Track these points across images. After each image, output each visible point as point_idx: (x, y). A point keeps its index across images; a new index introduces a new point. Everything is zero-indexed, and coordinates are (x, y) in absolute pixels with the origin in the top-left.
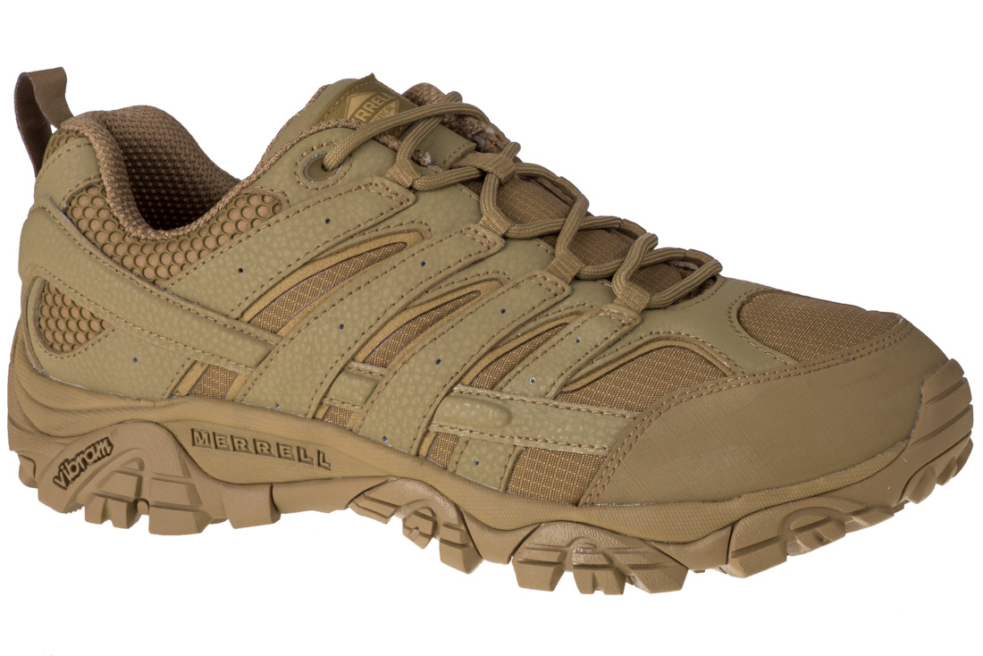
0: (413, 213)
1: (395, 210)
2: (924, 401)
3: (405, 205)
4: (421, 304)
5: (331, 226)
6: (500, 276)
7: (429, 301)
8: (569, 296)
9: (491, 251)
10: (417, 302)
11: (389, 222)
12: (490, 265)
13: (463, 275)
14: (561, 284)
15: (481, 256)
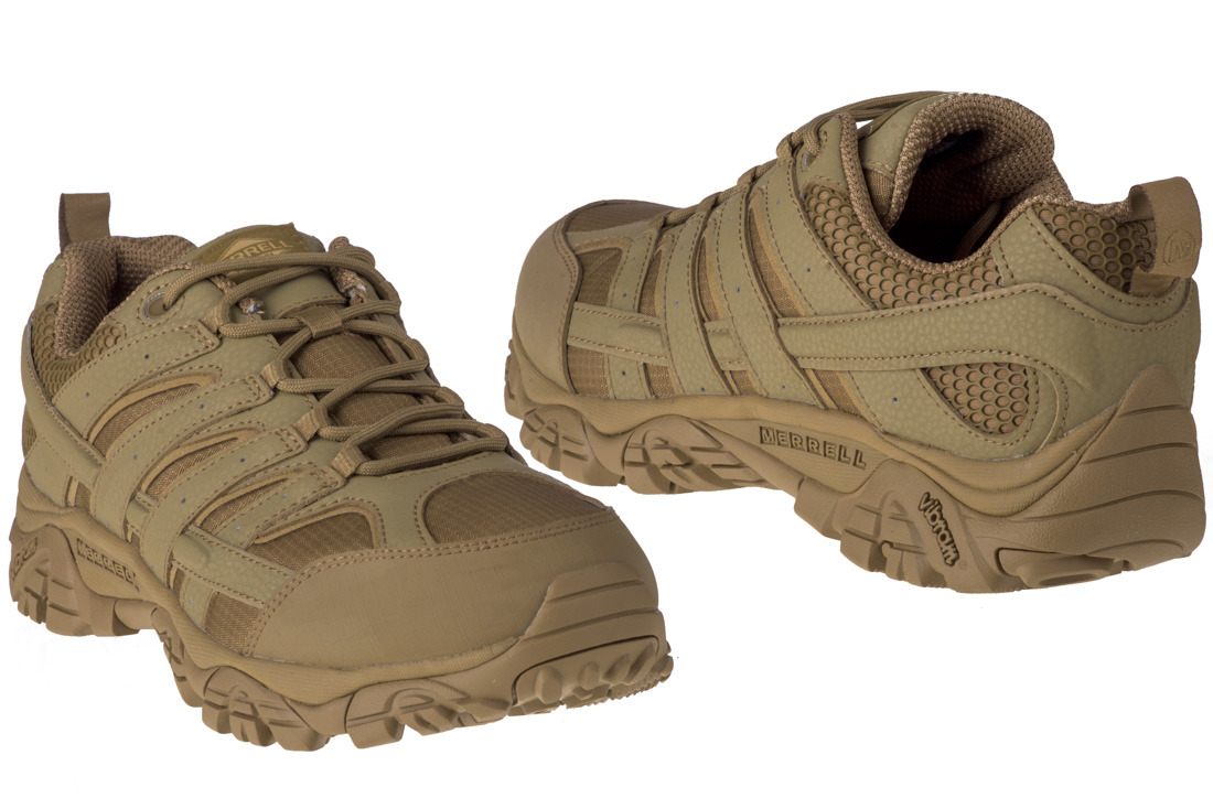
0: (215, 358)
1: (200, 353)
2: (547, 599)
3: (210, 349)
4: (190, 444)
5: (148, 362)
6: (260, 426)
7: (197, 442)
8: (301, 453)
9: (259, 402)
10: (187, 442)
11: (191, 364)
12: (254, 416)
13: (231, 420)
14: (301, 442)
15: (249, 405)
